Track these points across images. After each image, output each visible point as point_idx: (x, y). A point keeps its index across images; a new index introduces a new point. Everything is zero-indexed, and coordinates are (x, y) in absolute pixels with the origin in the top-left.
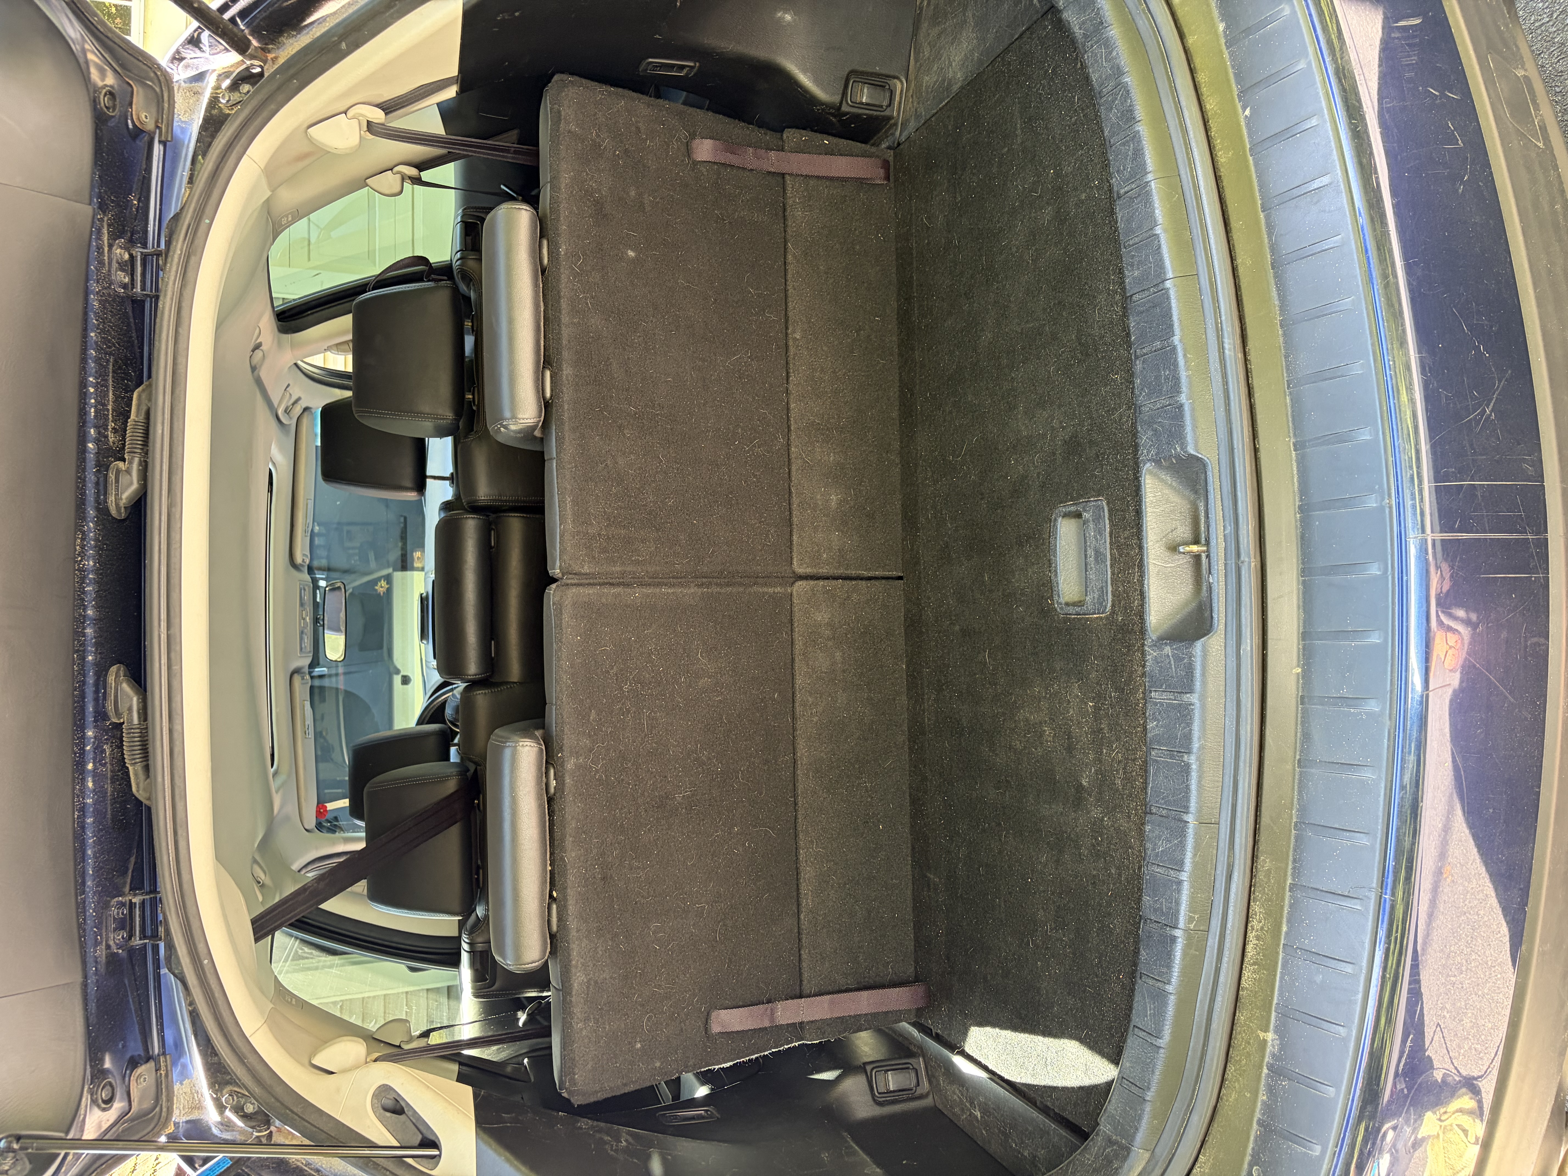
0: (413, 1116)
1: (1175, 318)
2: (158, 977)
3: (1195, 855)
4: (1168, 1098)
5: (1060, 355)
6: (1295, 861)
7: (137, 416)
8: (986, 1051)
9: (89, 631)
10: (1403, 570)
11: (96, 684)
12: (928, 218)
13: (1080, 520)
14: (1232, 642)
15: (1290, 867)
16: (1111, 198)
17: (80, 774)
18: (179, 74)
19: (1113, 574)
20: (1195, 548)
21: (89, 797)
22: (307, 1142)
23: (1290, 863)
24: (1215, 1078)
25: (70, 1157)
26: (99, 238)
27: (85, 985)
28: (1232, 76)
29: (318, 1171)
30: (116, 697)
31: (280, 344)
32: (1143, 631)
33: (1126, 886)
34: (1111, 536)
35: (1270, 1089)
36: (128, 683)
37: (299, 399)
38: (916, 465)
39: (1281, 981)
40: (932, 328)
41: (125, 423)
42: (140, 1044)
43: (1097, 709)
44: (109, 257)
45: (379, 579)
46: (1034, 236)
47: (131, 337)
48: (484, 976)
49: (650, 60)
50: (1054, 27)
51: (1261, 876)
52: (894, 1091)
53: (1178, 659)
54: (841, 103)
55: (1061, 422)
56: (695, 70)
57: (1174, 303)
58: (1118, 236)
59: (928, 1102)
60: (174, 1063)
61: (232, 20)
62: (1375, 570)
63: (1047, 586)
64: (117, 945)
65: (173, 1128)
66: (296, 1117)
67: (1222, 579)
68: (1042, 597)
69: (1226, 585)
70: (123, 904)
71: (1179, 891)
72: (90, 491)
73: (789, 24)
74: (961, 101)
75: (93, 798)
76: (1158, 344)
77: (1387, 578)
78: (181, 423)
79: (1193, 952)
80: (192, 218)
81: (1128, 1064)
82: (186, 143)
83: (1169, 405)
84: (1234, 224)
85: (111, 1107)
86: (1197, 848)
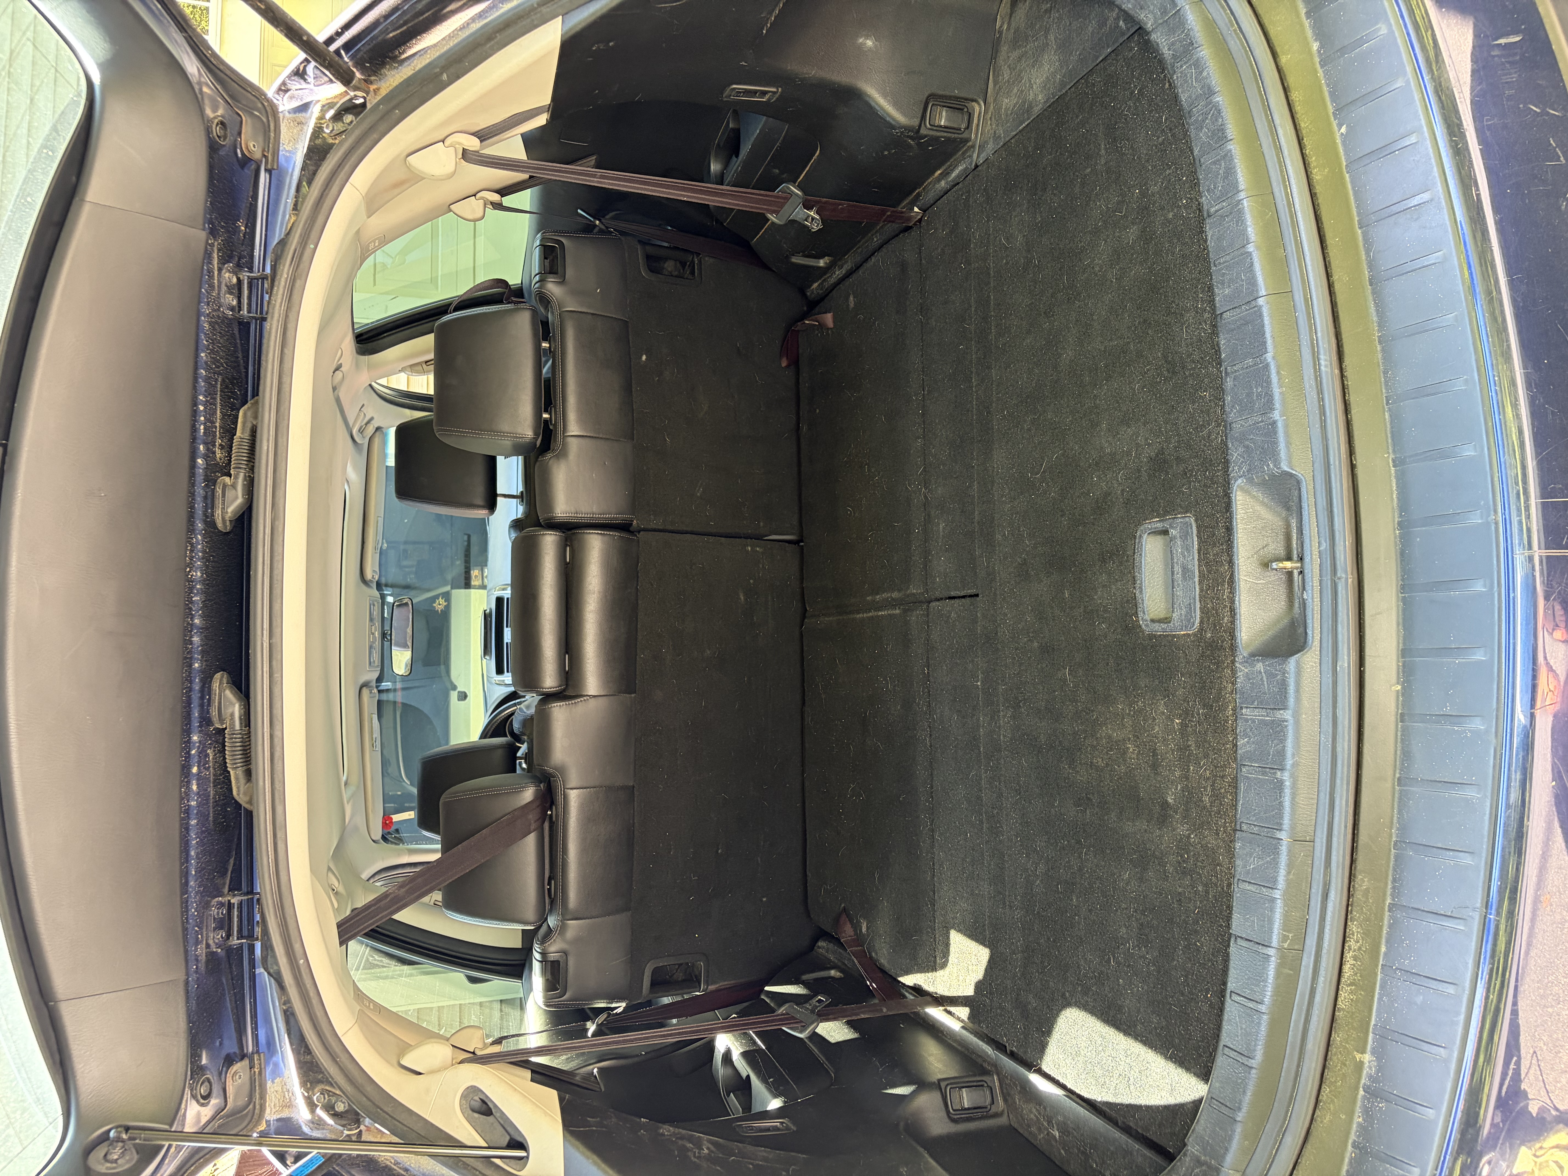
0: (502, 1118)
1: (1268, 335)
2: (253, 977)
3: (1289, 873)
4: (1261, 1118)
5: (1145, 373)
6: (1394, 880)
7: (242, 433)
8: (1064, 1069)
9: (196, 639)
10: (1510, 587)
11: (202, 690)
12: (1007, 239)
13: (1166, 537)
14: (1328, 659)
15: (1390, 887)
16: (1200, 217)
17: (186, 777)
18: (285, 105)
19: (1201, 590)
20: (1288, 565)
21: (193, 800)
22: (396, 1140)
23: (1390, 883)
24: (1310, 1098)
25: (173, 1150)
26: (210, 262)
27: (187, 983)
28: (1326, 94)
29: (406, 1170)
30: (220, 703)
31: (357, 365)
32: (1233, 648)
33: (1213, 904)
34: (1199, 553)
35: (1366, 1111)
36: (231, 689)
37: (372, 419)
38: (993, 482)
39: (1379, 1003)
40: (1010, 346)
41: (231, 440)
42: (235, 1041)
43: (1184, 726)
44: (218, 281)
45: (437, 597)
46: (1119, 255)
47: (238, 357)
48: (555, 985)
49: (734, 86)
50: (1140, 49)
51: (1358, 896)
52: (969, 1109)
53: (1271, 676)
54: (920, 126)
55: (1146, 439)
56: (777, 96)
57: (1267, 320)
58: (1208, 254)
59: (1003, 1121)
60: (267, 1063)
61: (337, 52)
62: (1479, 587)
63: (1131, 604)
64: (217, 944)
65: (265, 1126)
66: (387, 1116)
67: (1317, 595)
68: (1127, 614)
69: (1321, 601)
70: (222, 904)
71: (1272, 910)
72: (199, 506)
73: (870, 50)
74: (1043, 123)
75: (197, 801)
76: (1250, 361)
77: (1493, 594)
78: (285, 440)
79: (1287, 971)
80: (298, 243)
81: (1217, 1085)
82: (290, 170)
83: (1262, 421)
84: (1330, 241)
85: (208, 1103)
86: (1290, 866)
